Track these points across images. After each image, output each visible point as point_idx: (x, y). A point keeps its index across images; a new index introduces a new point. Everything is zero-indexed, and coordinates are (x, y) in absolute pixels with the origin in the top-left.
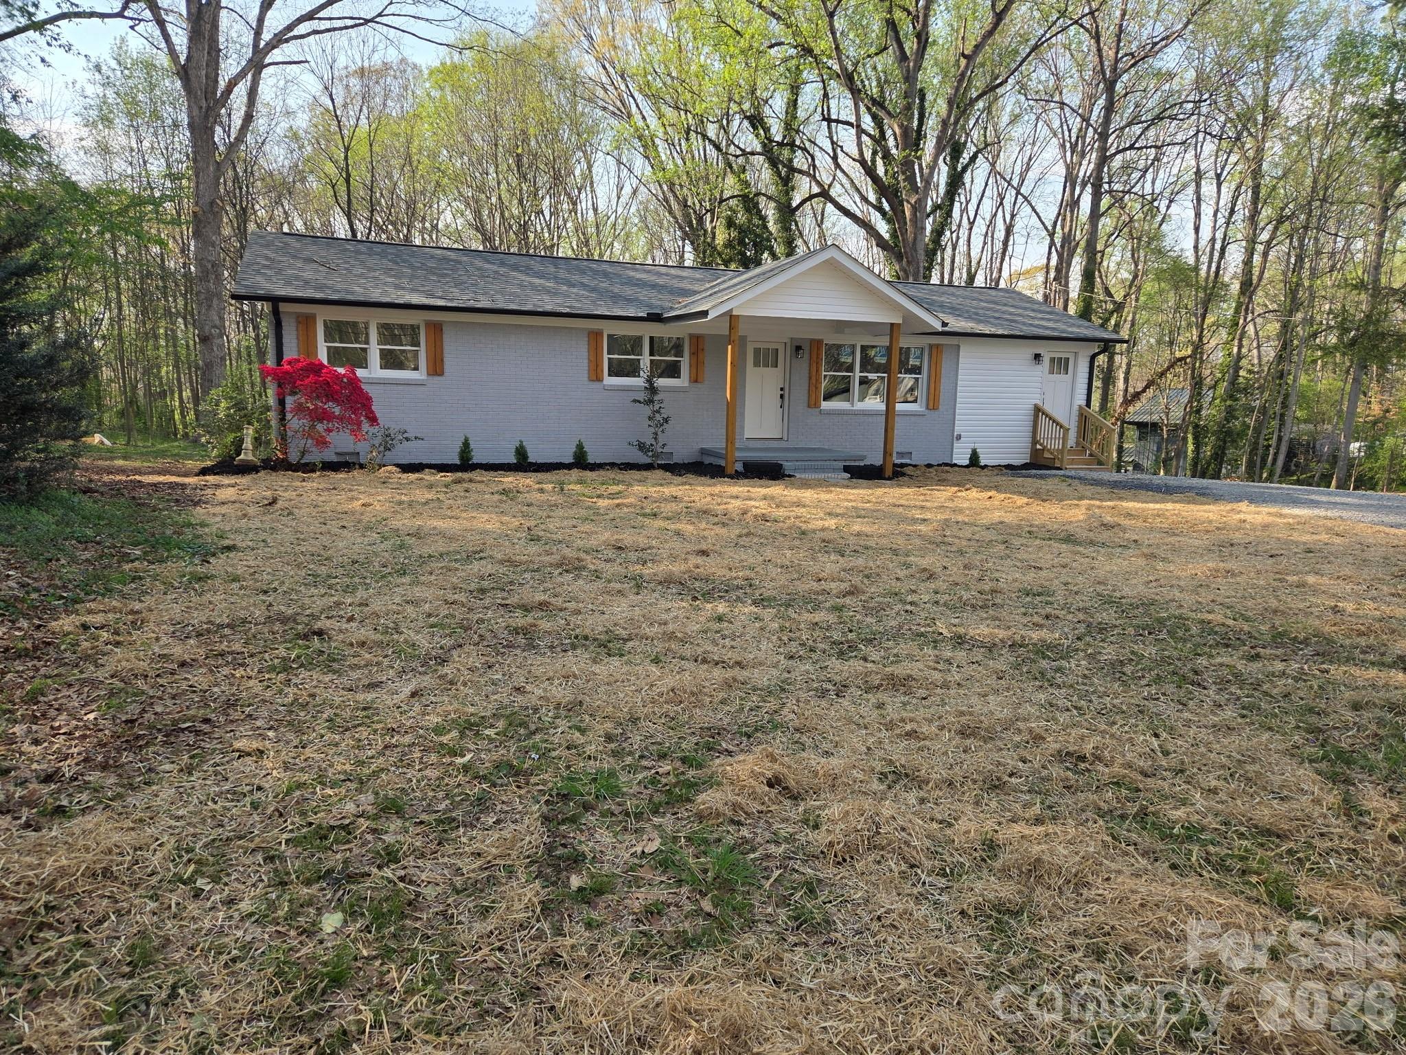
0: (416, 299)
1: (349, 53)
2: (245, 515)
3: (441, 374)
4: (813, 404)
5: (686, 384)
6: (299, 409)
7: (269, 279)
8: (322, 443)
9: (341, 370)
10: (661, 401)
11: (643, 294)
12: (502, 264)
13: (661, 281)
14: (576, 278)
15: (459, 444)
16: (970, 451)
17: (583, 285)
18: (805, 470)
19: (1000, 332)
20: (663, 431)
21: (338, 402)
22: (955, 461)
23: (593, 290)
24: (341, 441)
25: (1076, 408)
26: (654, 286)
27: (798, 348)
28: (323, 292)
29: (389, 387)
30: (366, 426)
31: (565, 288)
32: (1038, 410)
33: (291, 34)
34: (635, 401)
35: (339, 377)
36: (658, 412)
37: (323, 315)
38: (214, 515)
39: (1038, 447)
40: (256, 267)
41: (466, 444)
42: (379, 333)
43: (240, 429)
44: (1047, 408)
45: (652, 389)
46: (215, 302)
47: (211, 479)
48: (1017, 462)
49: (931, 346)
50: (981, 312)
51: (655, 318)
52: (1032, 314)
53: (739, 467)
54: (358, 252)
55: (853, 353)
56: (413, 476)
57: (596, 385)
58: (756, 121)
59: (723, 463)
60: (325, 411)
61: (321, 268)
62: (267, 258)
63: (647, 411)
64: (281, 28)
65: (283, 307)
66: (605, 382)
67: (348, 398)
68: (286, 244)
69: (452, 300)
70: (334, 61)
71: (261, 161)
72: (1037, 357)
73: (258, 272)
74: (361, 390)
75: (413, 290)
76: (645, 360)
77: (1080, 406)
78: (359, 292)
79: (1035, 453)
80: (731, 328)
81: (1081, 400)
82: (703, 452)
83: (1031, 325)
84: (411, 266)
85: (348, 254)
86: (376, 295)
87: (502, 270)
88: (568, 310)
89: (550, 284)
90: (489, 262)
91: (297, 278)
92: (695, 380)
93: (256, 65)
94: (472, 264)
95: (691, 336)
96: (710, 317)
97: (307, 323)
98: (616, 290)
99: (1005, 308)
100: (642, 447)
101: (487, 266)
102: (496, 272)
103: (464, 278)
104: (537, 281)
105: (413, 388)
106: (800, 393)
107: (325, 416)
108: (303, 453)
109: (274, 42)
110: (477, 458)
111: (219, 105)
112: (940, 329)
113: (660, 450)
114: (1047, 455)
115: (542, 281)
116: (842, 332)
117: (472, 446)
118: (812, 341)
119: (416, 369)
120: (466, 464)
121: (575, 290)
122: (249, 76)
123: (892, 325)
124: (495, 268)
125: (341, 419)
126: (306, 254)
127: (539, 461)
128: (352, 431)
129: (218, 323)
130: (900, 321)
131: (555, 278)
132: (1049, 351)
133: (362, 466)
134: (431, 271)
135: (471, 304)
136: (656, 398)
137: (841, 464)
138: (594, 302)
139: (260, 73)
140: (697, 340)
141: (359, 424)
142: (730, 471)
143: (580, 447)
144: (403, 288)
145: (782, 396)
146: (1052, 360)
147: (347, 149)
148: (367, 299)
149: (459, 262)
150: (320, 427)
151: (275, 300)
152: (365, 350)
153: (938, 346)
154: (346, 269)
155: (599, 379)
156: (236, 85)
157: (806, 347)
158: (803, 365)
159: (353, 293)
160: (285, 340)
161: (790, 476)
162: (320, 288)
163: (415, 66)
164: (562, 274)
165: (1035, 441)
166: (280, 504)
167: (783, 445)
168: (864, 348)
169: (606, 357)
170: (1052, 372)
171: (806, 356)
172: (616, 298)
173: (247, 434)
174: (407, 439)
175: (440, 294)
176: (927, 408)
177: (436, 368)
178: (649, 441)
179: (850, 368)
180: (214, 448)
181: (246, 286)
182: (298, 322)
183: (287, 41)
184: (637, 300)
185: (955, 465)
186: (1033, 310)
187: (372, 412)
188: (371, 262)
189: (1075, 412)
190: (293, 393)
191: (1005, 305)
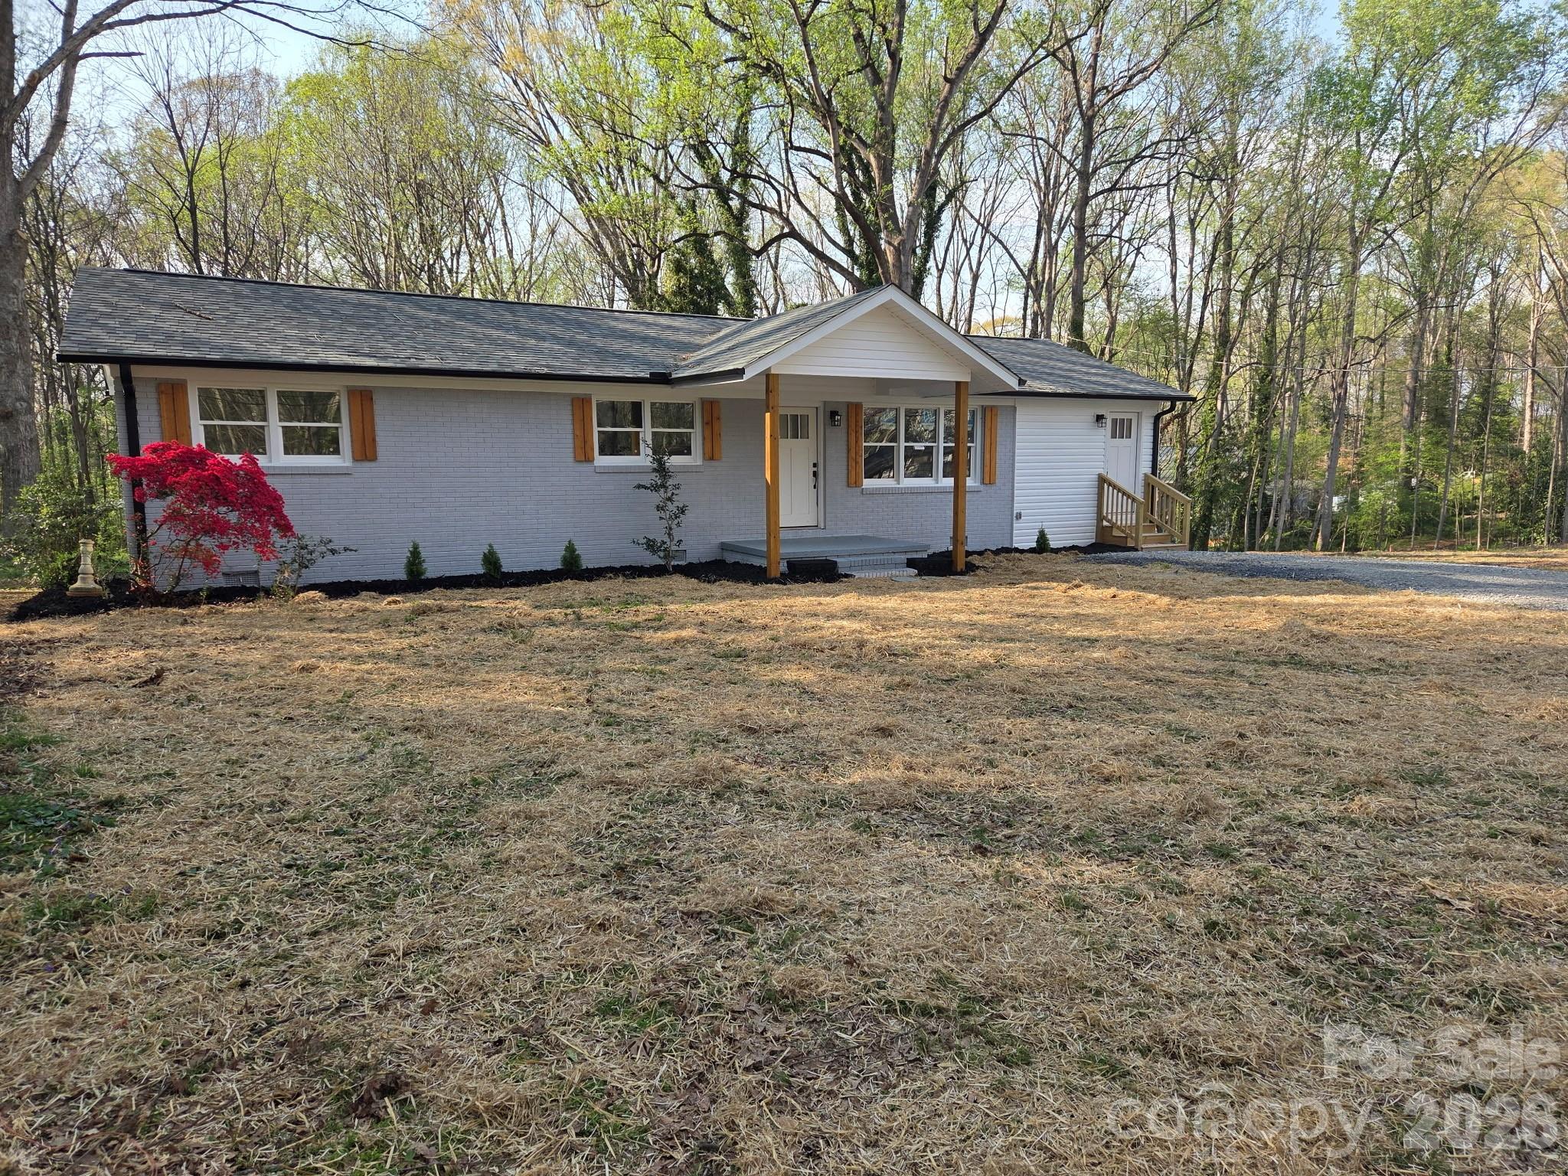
0: (335, 358)
1: (191, 54)
2: (116, 709)
3: (373, 458)
4: (853, 483)
5: (699, 462)
6: (173, 517)
7: (111, 331)
8: (209, 563)
9: (236, 459)
10: (677, 487)
11: (635, 349)
12: (442, 310)
13: (652, 333)
14: (543, 328)
15: (405, 554)
16: (1036, 532)
17: (555, 337)
18: (862, 567)
19: (1061, 391)
20: (678, 525)
21: (234, 506)
22: (1016, 545)
23: (570, 343)
24: (241, 558)
25: (1141, 477)
26: (645, 339)
27: (834, 414)
28: (197, 349)
29: (297, 479)
30: (276, 537)
31: (533, 342)
32: (1102, 480)
33: (116, 18)
34: (639, 486)
35: (229, 468)
36: (670, 499)
37: (195, 382)
38: (61, 711)
39: (1105, 523)
40: (91, 316)
41: (415, 553)
42: (280, 403)
43: (72, 546)
44: (1111, 477)
45: (661, 469)
46: (20, 365)
47: (38, 628)
48: (1082, 542)
49: (984, 409)
50: (1029, 367)
51: (661, 379)
52: (1084, 369)
53: (783, 567)
54: (238, 295)
55: (896, 420)
56: (347, 604)
57: (585, 468)
58: (701, 151)
59: (763, 563)
60: (216, 521)
61: (187, 317)
62: (107, 304)
63: (656, 498)
64: (103, 7)
65: (137, 371)
66: (596, 463)
67: (249, 500)
68: (132, 284)
69: (385, 358)
70: (170, 64)
71: (71, 191)
72: (1099, 418)
73: (95, 323)
74: (264, 484)
75: (327, 346)
76: (647, 432)
77: (1146, 475)
78: (249, 348)
79: (1102, 531)
80: (768, 391)
81: (1145, 468)
82: (724, 547)
83: (1089, 381)
84: (318, 314)
85: (225, 298)
86: (275, 353)
87: (443, 318)
88: (546, 370)
89: (512, 337)
90: (423, 309)
91: (156, 330)
92: (711, 456)
93: (69, 55)
94: (401, 311)
95: (703, 401)
96: (746, 377)
97: (173, 393)
98: (599, 344)
99: (1052, 363)
100: (651, 546)
101: (422, 313)
102: (436, 321)
103: (396, 329)
104: (495, 333)
105: (333, 479)
106: (837, 469)
107: (217, 527)
108: (178, 579)
109: (94, 25)
110: (431, 571)
111: (17, 106)
112: (1017, 388)
113: (674, 548)
114: (1116, 533)
115: (499, 333)
116: (886, 393)
117: (423, 554)
118: (849, 405)
119: (337, 452)
120: (415, 581)
121: (546, 345)
122: (59, 68)
123: (958, 383)
124: (432, 316)
125: (240, 529)
126: (162, 297)
127: (516, 570)
128: (258, 546)
129: (24, 394)
130: (966, 378)
131: (516, 328)
132: (1112, 411)
133: (268, 592)
134: (347, 319)
135: (413, 363)
136: (670, 482)
137: (904, 557)
138: (576, 360)
139: (74, 66)
140: (710, 406)
141: (266, 535)
142: (774, 573)
143: (570, 549)
144: (313, 343)
145: (815, 474)
146: (1114, 421)
147: (191, 173)
148: (264, 359)
149: (385, 309)
150: (207, 542)
151: (124, 363)
152: (262, 427)
153: (992, 408)
154: (225, 318)
155: (589, 459)
156: (40, 80)
157: (843, 411)
158: (839, 435)
159: (241, 350)
160: (142, 417)
161: (847, 576)
162: (187, 344)
163: (270, 79)
164: (525, 323)
165: (1100, 517)
166: (170, 680)
167: (820, 534)
168: (911, 415)
169: (596, 429)
170: (1114, 436)
171: (844, 424)
172: (603, 354)
173: (85, 553)
174: (333, 552)
175: (367, 350)
176: (983, 483)
177: (366, 451)
178: (659, 536)
179: (894, 438)
180: (33, 571)
181: (80, 343)
182: (160, 392)
183: (111, 26)
184: (629, 356)
185: (1017, 550)
186: (1083, 364)
187: (284, 517)
188: (259, 309)
189: (1141, 482)
190: (161, 495)
191: (1050, 359)
